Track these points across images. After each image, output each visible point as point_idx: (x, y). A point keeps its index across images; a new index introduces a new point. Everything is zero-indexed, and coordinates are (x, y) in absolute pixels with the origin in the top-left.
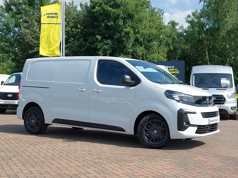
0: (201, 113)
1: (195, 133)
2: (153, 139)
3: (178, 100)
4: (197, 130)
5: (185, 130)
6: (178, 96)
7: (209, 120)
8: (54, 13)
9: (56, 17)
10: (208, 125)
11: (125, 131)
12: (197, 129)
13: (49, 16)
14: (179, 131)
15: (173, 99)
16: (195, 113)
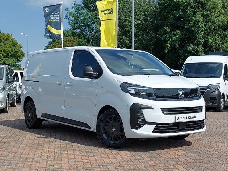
0: (161, 109)
1: (153, 132)
2: (111, 138)
3: (133, 93)
4: (155, 129)
5: (140, 128)
6: (134, 89)
7: (175, 117)
8: (110, 10)
9: (111, 13)
10: (174, 123)
11: (90, 128)
12: (155, 127)
13: (105, 13)
14: (133, 130)
15: (128, 92)
16: (152, 109)
